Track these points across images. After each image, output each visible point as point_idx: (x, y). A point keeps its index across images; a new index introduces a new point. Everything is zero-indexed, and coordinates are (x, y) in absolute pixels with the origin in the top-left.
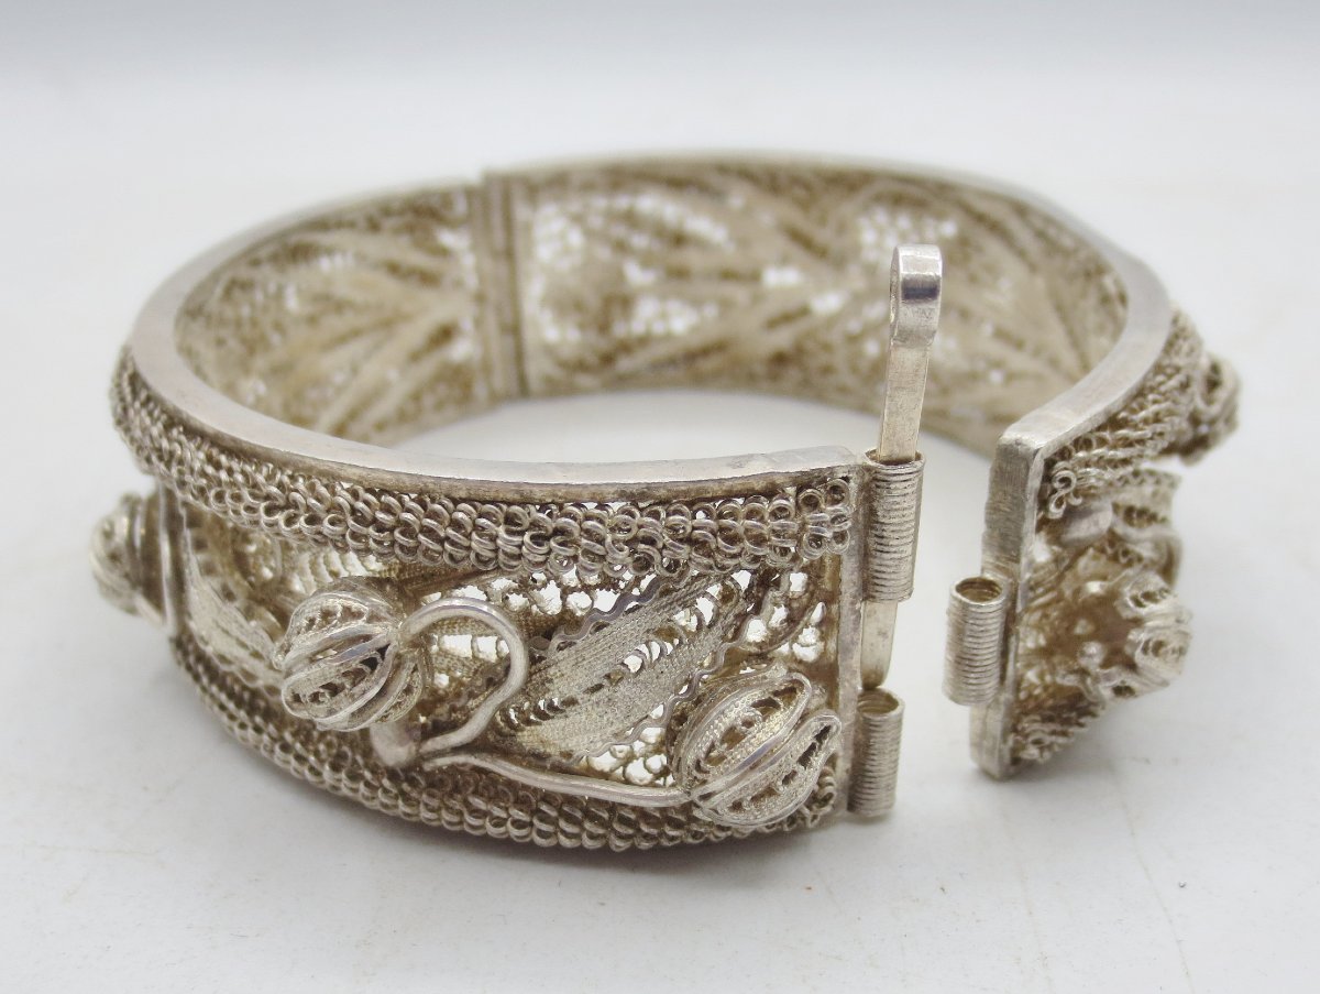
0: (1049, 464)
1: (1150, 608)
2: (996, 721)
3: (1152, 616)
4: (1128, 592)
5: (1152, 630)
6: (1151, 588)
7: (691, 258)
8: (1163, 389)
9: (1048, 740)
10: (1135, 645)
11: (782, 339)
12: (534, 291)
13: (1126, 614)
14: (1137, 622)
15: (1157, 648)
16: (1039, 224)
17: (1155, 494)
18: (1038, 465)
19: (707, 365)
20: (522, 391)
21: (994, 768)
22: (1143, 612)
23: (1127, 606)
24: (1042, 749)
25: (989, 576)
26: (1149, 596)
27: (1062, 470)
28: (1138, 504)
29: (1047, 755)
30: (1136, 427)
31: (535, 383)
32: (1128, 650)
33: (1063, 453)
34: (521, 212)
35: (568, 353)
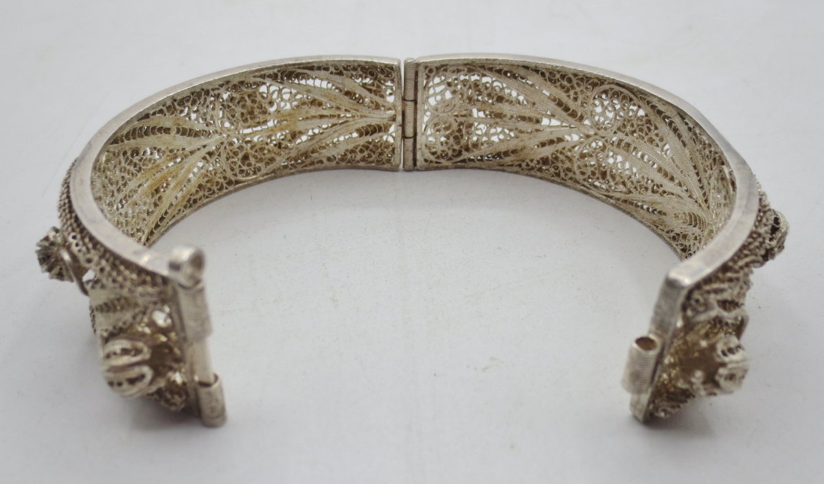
0: (691, 292)
1: (732, 357)
2: (645, 398)
3: (732, 362)
4: (720, 347)
5: (731, 369)
6: (732, 345)
7: (505, 108)
8: (752, 247)
9: (669, 409)
10: (721, 376)
11: (547, 151)
12: (425, 118)
13: (718, 360)
14: (723, 365)
15: (731, 377)
16: (691, 125)
17: (739, 293)
18: (684, 292)
19: (508, 160)
20: (414, 167)
21: (641, 417)
22: (726, 359)
23: (719, 356)
24: (666, 414)
25: (652, 337)
26: (731, 351)
27: (696, 295)
28: (729, 299)
29: (668, 416)
30: (737, 272)
31: (420, 162)
32: (717, 378)
33: (698, 286)
34: (422, 81)
35: (439, 149)
